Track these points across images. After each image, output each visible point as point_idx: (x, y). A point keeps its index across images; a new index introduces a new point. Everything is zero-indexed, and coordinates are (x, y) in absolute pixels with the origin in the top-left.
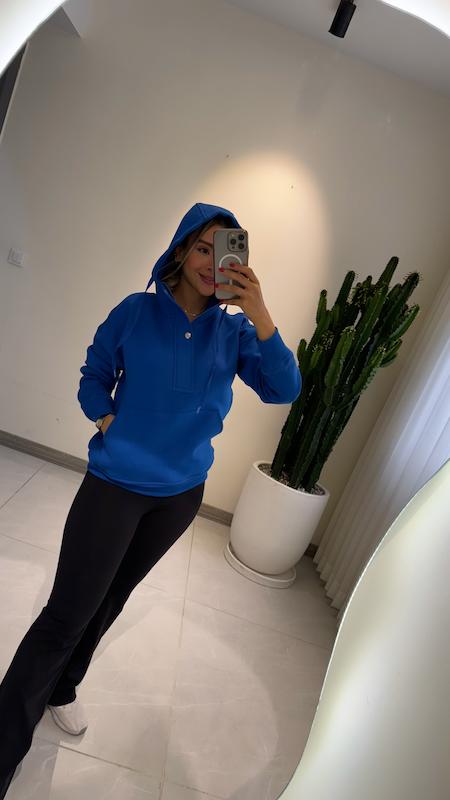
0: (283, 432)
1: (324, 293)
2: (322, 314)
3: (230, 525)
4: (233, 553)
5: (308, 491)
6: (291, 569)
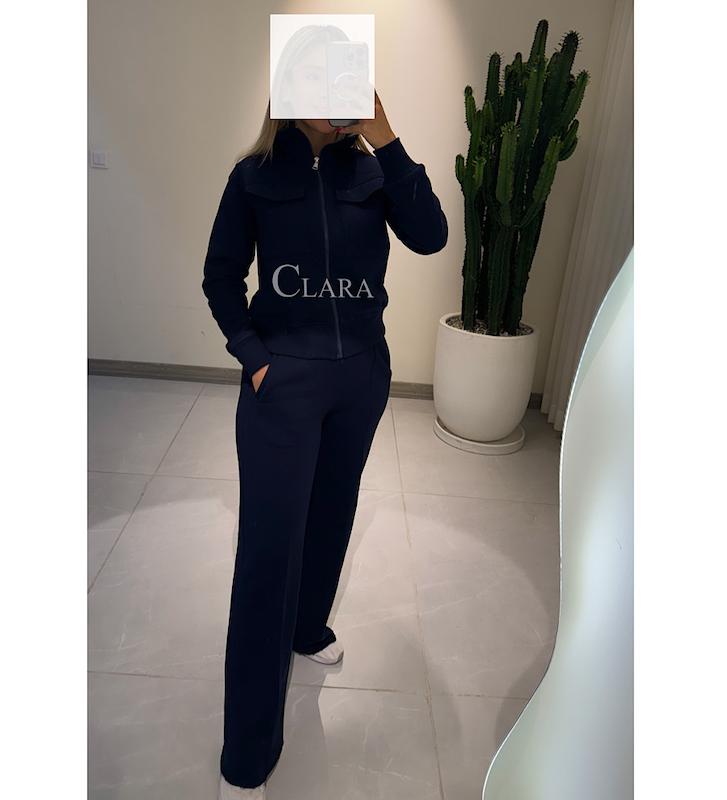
0: (464, 275)
1: (468, 91)
2: (473, 118)
3: (432, 399)
4: (445, 428)
5: (512, 333)
6: (517, 427)
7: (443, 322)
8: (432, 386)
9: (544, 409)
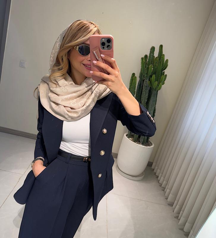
7: (125, 135)
8: (117, 154)
9: (153, 167)
